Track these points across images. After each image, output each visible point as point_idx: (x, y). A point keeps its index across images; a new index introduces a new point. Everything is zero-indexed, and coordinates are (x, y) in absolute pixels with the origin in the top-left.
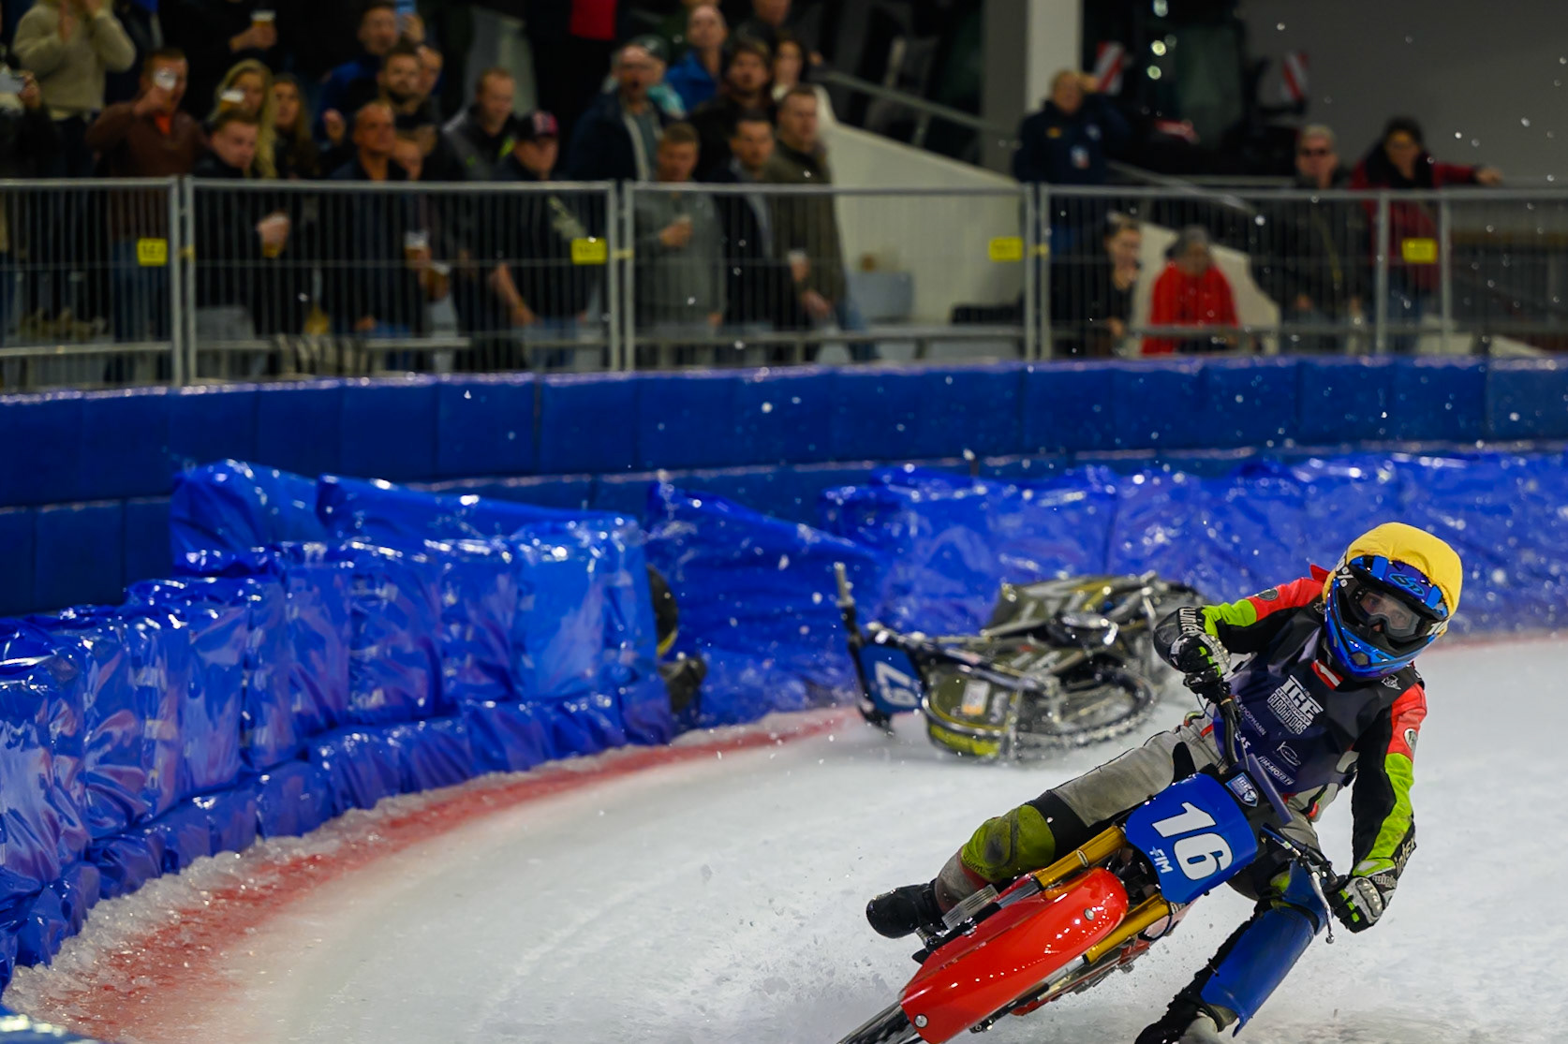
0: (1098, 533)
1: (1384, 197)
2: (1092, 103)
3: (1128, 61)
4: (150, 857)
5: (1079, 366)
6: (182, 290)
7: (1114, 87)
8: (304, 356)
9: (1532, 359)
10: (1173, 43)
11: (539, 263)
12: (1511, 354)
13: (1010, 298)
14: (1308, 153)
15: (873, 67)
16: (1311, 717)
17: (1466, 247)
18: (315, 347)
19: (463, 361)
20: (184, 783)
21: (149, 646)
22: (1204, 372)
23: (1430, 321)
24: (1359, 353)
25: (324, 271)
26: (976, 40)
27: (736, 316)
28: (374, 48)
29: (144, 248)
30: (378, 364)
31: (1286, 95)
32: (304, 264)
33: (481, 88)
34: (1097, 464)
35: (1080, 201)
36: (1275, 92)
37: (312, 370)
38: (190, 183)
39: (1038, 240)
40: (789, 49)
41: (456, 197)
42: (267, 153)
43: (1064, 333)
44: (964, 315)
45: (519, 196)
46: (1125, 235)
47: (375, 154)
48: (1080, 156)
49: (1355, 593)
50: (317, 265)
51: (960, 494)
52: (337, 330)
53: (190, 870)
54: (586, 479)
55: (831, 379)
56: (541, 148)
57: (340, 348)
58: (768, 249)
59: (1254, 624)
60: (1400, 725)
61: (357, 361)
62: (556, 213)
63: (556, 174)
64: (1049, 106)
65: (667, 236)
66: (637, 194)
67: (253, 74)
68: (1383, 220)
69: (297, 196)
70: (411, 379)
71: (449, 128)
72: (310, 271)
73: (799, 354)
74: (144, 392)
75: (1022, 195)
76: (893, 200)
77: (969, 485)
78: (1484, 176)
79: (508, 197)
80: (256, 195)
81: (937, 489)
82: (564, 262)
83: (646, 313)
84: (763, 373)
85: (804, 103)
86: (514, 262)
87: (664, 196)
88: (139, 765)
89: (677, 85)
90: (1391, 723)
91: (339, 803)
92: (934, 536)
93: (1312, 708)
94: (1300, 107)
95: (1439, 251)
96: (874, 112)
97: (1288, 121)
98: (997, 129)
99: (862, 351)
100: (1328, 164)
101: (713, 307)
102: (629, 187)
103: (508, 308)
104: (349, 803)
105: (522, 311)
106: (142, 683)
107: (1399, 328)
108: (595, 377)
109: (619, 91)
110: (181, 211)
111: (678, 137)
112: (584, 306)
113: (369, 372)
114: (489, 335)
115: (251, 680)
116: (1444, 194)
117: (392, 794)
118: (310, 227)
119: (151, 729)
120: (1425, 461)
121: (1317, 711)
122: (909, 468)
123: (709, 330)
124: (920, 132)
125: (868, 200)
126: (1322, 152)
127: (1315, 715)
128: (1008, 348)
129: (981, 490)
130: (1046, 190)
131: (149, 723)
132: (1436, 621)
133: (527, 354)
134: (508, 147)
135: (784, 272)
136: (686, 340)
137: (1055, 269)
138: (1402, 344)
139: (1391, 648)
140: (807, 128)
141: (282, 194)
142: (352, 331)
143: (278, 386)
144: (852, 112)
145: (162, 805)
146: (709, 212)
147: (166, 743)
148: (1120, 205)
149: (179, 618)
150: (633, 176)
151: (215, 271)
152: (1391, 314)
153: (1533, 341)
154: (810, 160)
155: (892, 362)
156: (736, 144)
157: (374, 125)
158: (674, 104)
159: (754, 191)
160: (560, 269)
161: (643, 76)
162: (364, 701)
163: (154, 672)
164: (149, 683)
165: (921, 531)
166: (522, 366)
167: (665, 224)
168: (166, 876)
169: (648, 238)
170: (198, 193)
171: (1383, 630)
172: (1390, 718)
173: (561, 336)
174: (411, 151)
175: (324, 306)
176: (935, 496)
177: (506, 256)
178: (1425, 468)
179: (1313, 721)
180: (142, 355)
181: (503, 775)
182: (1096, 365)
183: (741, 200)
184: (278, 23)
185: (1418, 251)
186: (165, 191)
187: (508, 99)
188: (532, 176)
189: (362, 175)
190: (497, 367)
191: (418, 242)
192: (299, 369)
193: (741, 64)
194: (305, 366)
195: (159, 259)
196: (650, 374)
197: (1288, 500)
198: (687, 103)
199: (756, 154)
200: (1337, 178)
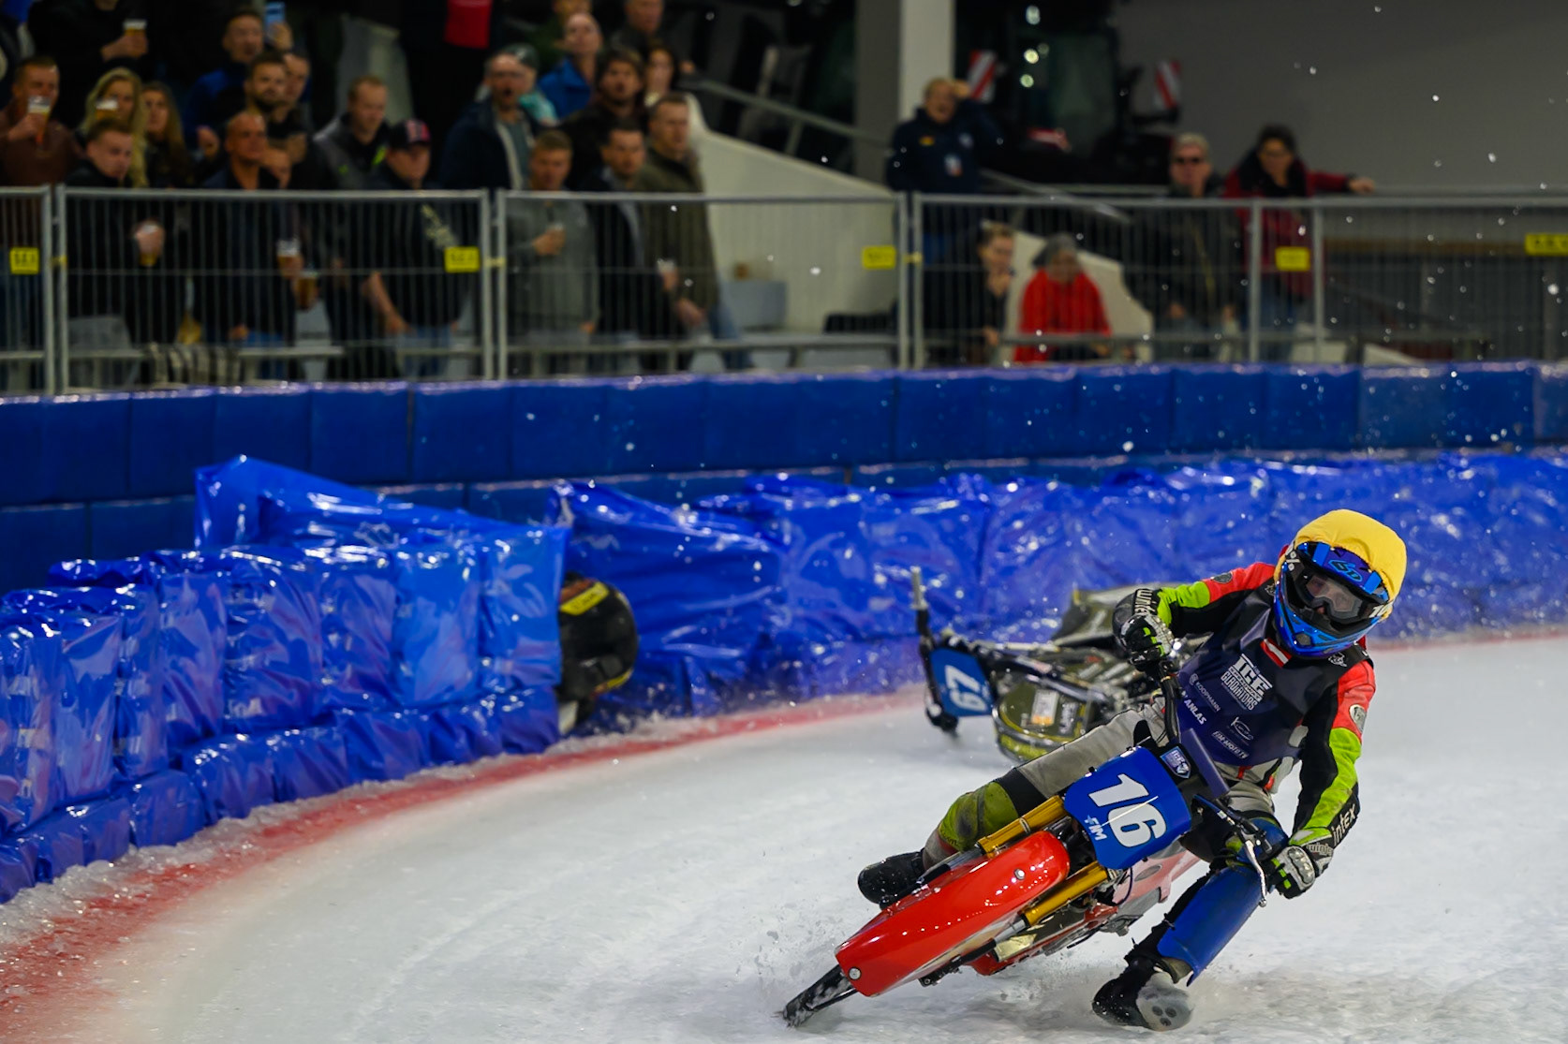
0: (971, 540)
1: (1257, 205)
2: (965, 110)
3: (1001, 69)
4: (23, 867)
5: (953, 375)
6: (54, 300)
7: (986, 95)
8: (177, 364)
9: (1406, 368)
10: (1045, 50)
11: (412, 271)
12: (1384, 362)
13: (884, 306)
14: (1181, 161)
15: (746, 75)
16: (1262, 693)
17: (1338, 256)
18: (188, 355)
19: (335, 370)
20: (58, 794)
21: (22, 654)
22: (1078, 380)
23: (1303, 329)
24: (1233, 361)
25: (197, 280)
26: (849, 47)
27: (608, 325)
28: (239, 56)
29: (17, 256)
30: (251, 373)
31: (1159, 103)
32: (177, 272)
33: (353, 96)
34: (971, 472)
35: (953, 208)
36: (1148, 100)
37: (185, 380)
38: (63, 192)
39: (911, 249)
40: (660, 57)
41: (328, 205)
42: (139, 161)
43: (936, 342)
44: (836, 323)
45: (392, 205)
46: (998, 242)
47: (248, 163)
48: (953, 164)
49: (1301, 577)
50: (189, 273)
51: (833, 502)
52: (209, 339)
53: (63, 879)
54: (460, 487)
55: (704, 387)
56: (414, 157)
57: (213, 357)
58: (640, 256)
59: (1208, 605)
60: (1346, 701)
61: (229, 369)
62: (429, 221)
63: (427, 183)
64: (921, 113)
65: (541, 244)
66: (509, 202)
67: (123, 82)
68: (1255, 228)
69: (170, 204)
70: (284, 387)
71: (320, 136)
72: (183, 280)
73: (672, 363)
74: (17, 401)
75: (896, 203)
76: (765, 208)
77: (844, 493)
78: (1355, 184)
79: (380, 205)
80: (128, 203)
81: (811, 497)
82: (437, 271)
83: (519, 321)
84: (636, 382)
85: (675, 111)
86: (386, 271)
87: (537, 204)
88: (12, 774)
89: (550, 95)
90: (1337, 699)
91: (213, 812)
92: (808, 544)
93: (1262, 684)
94: (1173, 115)
95: (1311, 260)
96: (747, 121)
97: (1161, 129)
98: (868, 135)
99: (736, 359)
100: (1202, 171)
101: (587, 316)
102: (501, 195)
103: (382, 317)
104: (222, 812)
105: (395, 321)
106: (14, 692)
107: (1272, 336)
108: (469, 385)
109: (490, 100)
110: (53, 220)
111: (552, 145)
112: (457, 315)
113: (241, 381)
114: (363, 343)
115: (125, 689)
116: (1315, 202)
117: (266, 803)
118: (183, 235)
119: (23, 738)
120: (1298, 469)
121: (1267, 688)
122: (783, 476)
123: (582, 338)
124: (793, 141)
125: (741, 208)
126: (1196, 160)
127: (1265, 691)
128: (882, 356)
129: (854, 498)
130: (919, 198)
131: (22, 732)
132: (1378, 604)
133: (400, 363)
134: (381, 156)
135: (656, 280)
136: (559, 349)
137: (927, 276)
138: (1275, 353)
139: (1332, 629)
140: (678, 137)
141: (154, 203)
142: (224, 340)
143: (151, 395)
144: (725, 120)
145: (36, 814)
146: (582, 220)
147: (40, 752)
148: (992, 213)
149: (53, 626)
150: (507, 185)
151: (88, 279)
152: (1264, 322)
153: (1406, 349)
154: (682, 170)
155: (765, 370)
156: (607, 153)
157: (247, 134)
158: (546, 113)
159: (626, 199)
160: (433, 278)
161: (515, 83)
162: (241, 709)
163: (27, 680)
164: (22, 692)
165: (794, 538)
166: (396, 375)
167: (538, 233)
168: (39, 885)
169: (520, 246)
170: (70, 201)
171: (1326, 612)
172: (1336, 695)
173: (435, 345)
174: (279, 160)
175: (197, 316)
176: (808, 504)
177: (379, 265)
178: (1298, 476)
179: (1264, 697)
180: (15, 364)
181: (376, 784)
182: (970, 373)
183: (614, 208)
184: (149, 32)
185: (1292, 259)
186: (39, 199)
187: (381, 107)
188: (404, 184)
189: (236, 185)
190: (370, 376)
191: (290, 250)
192: (172, 378)
193: (615, 73)
194: (178, 375)
195: (33, 268)
196: (523, 383)
197: (1163, 508)
198: (559, 111)
199: (628, 164)
200: (1210, 187)
